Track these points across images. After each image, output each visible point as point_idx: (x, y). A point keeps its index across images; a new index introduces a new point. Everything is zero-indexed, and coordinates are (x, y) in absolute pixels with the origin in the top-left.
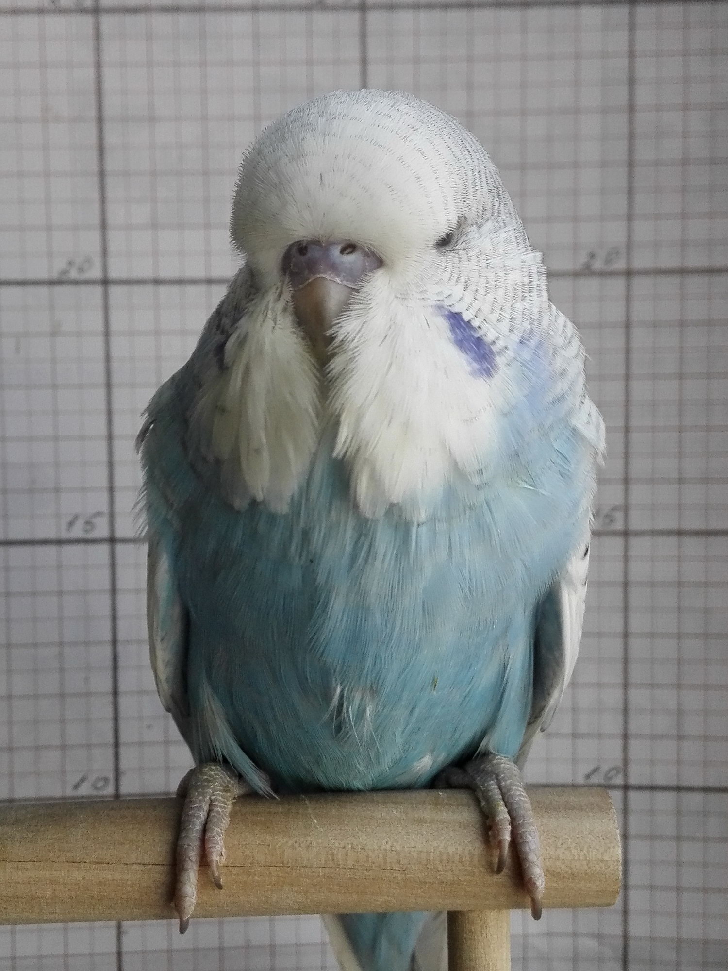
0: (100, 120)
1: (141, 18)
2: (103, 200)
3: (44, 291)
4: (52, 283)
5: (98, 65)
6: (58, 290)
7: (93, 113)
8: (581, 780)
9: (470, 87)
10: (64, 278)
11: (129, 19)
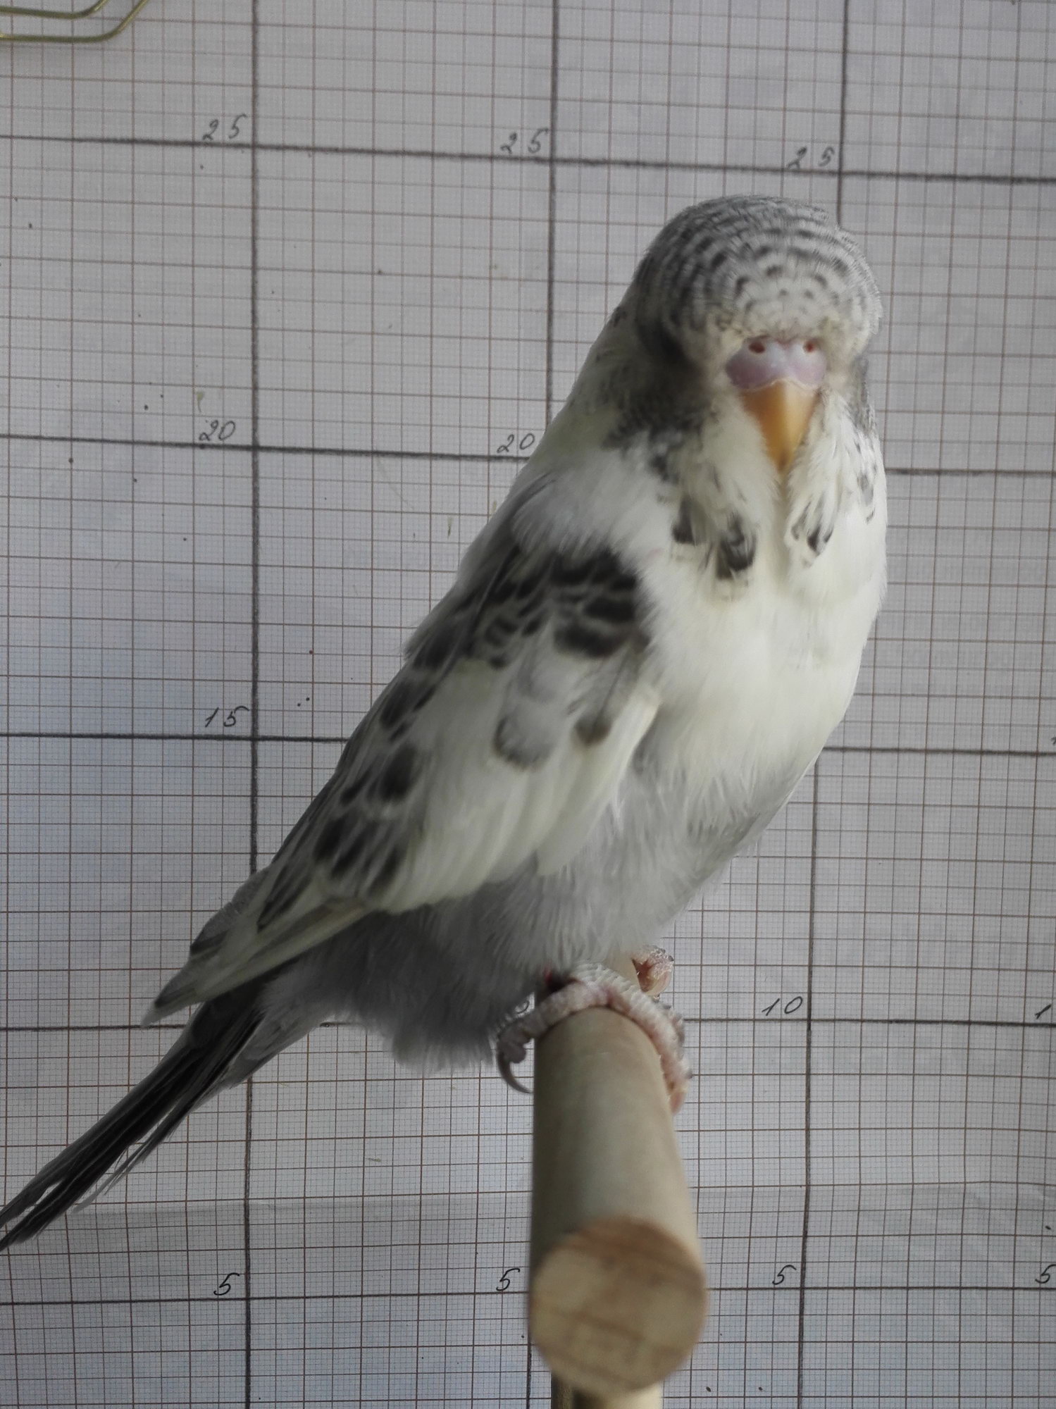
0: (551, 281)
1: (602, 171)
2: (549, 370)
3: (482, 465)
4: (489, 458)
5: (552, 222)
6: (495, 465)
7: (544, 274)
8: (1031, 1019)
10: (504, 453)
11: (588, 171)
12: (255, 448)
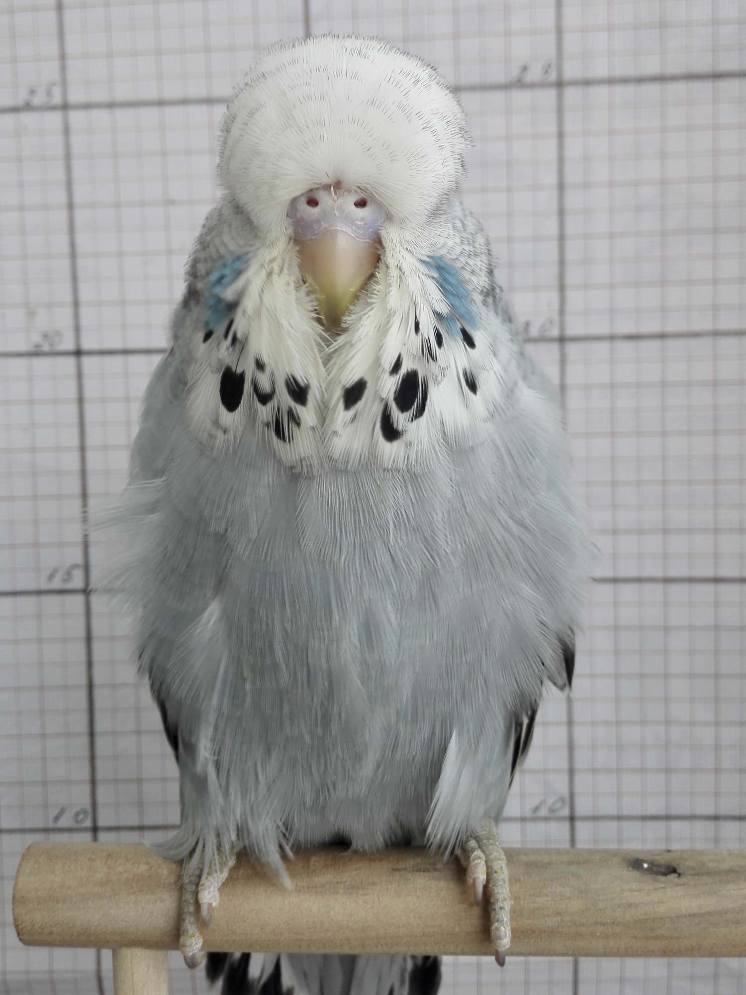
9: (663, 155)
12: (78, 353)
